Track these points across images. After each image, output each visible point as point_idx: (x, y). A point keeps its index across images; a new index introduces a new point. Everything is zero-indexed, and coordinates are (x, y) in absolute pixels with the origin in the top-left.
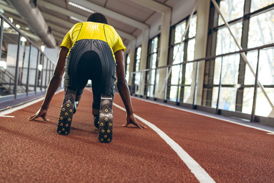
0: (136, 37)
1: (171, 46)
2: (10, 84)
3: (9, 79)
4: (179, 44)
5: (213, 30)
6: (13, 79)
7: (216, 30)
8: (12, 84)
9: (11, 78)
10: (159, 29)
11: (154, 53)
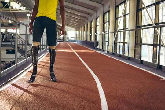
0: (96, 12)
1: (116, 18)
2: (23, 45)
3: (22, 42)
4: (121, 17)
5: (139, 10)
6: (24, 41)
7: (141, 10)
8: (24, 45)
9: (23, 42)
10: (109, 7)
11: (106, 22)
